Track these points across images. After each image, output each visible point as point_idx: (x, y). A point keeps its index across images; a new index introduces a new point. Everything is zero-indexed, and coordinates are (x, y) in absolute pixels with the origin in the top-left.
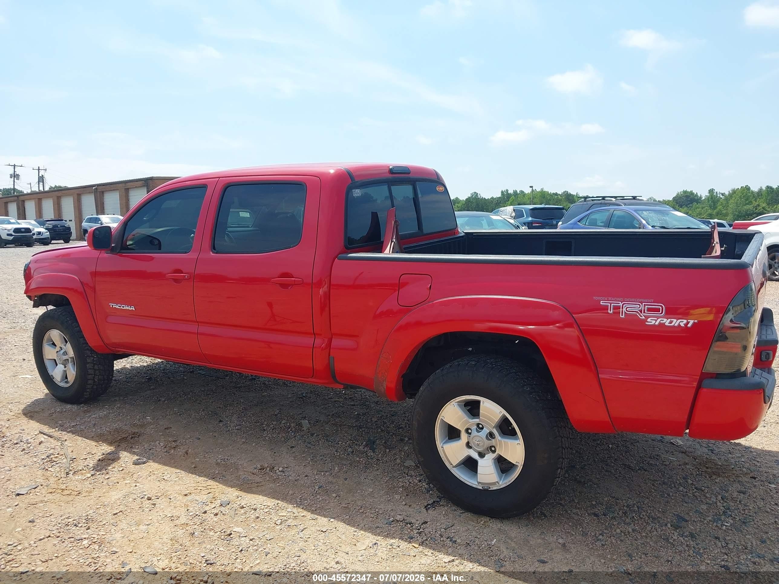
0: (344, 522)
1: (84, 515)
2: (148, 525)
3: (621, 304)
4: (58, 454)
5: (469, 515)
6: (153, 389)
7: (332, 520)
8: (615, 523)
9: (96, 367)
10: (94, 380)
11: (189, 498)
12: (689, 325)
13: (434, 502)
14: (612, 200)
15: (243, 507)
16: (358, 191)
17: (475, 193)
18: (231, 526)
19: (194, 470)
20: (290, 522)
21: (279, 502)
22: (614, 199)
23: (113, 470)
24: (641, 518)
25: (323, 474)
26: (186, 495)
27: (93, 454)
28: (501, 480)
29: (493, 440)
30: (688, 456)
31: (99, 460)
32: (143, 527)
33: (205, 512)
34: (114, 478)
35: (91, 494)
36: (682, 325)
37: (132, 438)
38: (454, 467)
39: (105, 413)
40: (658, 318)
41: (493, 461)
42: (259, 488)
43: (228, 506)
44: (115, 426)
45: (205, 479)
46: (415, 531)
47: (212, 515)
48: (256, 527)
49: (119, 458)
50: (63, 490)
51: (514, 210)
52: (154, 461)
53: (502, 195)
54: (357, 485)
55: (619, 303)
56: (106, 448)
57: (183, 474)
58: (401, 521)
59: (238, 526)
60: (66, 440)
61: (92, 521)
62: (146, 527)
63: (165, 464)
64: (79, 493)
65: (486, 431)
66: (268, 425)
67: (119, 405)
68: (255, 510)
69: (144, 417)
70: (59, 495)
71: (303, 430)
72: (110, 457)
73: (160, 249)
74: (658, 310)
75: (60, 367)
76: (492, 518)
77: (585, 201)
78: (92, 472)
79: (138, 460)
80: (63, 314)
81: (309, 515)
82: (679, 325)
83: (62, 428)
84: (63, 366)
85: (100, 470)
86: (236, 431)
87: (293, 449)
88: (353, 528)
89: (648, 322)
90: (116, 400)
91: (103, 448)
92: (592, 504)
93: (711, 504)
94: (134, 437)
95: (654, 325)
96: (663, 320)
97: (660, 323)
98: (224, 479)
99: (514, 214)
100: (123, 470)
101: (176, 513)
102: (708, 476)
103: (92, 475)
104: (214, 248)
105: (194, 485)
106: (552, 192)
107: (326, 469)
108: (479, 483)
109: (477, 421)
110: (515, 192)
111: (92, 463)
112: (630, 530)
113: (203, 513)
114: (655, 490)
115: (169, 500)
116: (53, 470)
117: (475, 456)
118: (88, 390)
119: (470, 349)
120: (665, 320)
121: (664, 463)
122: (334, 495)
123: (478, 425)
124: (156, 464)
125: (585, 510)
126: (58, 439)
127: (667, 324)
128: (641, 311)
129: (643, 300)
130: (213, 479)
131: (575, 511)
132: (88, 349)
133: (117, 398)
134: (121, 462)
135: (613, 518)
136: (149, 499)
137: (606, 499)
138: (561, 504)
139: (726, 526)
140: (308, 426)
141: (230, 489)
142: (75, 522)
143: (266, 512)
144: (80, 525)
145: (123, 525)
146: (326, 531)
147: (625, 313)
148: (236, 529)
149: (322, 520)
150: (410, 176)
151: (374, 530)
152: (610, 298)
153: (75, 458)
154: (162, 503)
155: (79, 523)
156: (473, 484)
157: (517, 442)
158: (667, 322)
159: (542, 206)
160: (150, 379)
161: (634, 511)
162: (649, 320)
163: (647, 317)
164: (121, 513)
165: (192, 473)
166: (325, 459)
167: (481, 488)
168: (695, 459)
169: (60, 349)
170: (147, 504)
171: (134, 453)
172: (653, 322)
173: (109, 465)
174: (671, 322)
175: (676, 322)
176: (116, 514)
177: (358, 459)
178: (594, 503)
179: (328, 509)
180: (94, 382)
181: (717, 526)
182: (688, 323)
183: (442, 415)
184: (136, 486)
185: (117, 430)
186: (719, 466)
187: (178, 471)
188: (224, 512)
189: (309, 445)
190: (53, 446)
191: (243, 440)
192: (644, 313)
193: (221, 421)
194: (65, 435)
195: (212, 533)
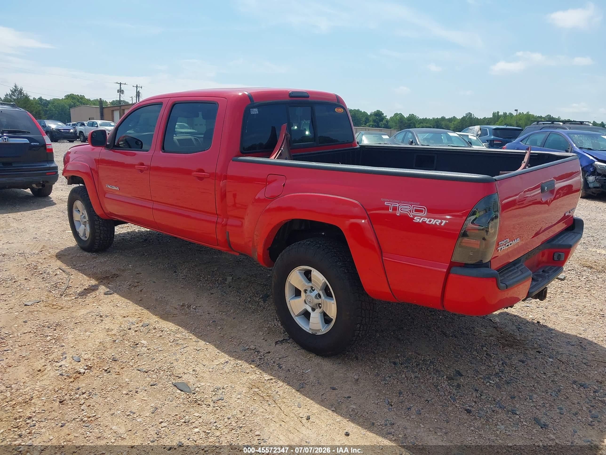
0: (215, 346)
1: (57, 322)
2: (92, 332)
3: (398, 205)
4: (62, 283)
5: (303, 351)
6: (144, 247)
7: (208, 343)
8: (405, 371)
9: (101, 228)
10: (100, 236)
11: (125, 319)
12: (442, 224)
13: (284, 340)
14: (560, 124)
15: (155, 329)
16: (256, 110)
17: (470, 113)
18: (141, 339)
19: (139, 302)
20: (180, 342)
21: (180, 328)
22: (561, 124)
23: (90, 296)
24: (428, 370)
25: (221, 313)
26: (124, 317)
27: (83, 285)
28: (323, 328)
29: (320, 299)
30: (497, 330)
31: (85, 289)
32: (88, 333)
33: (130, 329)
34: (88, 301)
35: (68, 310)
36: (438, 223)
37: (112, 277)
38: (296, 316)
39: (105, 260)
40: (422, 217)
41: (320, 314)
42: (173, 318)
43: (146, 327)
44: (107, 269)
45: (143, 308)
46: (258, 357)
47: (133, 331)
48: (156, 342)
49: (97, 289)
50: (53, 305)
51: (480, 129)
52: (118, 294)
53: (493, 116)
54: (239, 323)
55: (397, 204)
56: (93, 282)
57: (130, 303)
58: (253, 350)
59: (145, 340)
60: (72, 275)
61: (60, 326)
62: (90, 333)
63: (123, 296)
64: (62, 308)
65: (316, 292)
66: (204, 278)
67: (116, 256)
68: (162, 331)
69: (128, 265)
70: (49, 308)
71: (226, 283)
72: (93, 288)
73: (142, 148)
74: (422, 211)
75: (83, 226)
76: (318, 355)
77: (537, 124)
78: (76, 296)
79: (107, 291)
80: (83, 190)
81: (194, 338)
82: (436, 223)
83: (74, 267)
84: (84, 226)
85: (82, 296)
86: (181, 279)
87: (212, 295)
88: (218, 350)
89: (414, 220)
90: (116, 252)
91: (92, 282)
92: (398, 355)
93: (490, 367)
94: (114, 277)
95: (418, 223)
96: (425, 219)
97: (423, 222)
98: (155, 309)
99: (480, 133)
100: (96, 297)
101: (112, 327)
102: (501, 347)
103: (76, 298)
104: (163, 149)
105: (133, 311)
106: (537, 116)
107: (224, 311)
108: (310, 329)
109: (310, 285)
110: (505, 114)
111: (79, 290)
112: (413, 376)
113: (128, 329)
114: (454, 352)
115: (112, 319)
116: (54, 293)
117: (310, 310)
118: (97, 243)
119: (323, 234)
120: (426, 219)
121: (475, 334)
122: (219, 328)
123: (312, 287)
124: (118, 296)
125: (389, 359)
126: (68, 274)
127: (427, 222)
128: (410, 211)
129: (412, 203)
130: (148, 309)
131: (381, 358)
132: (96, 216)
133: (118, 251)
134: (97, 292)
135: (407, 367)
136: (101, 316)
137: (410, 353)
138: (374, 353)
139: (490, 383)
140: (231, 281)
141: (154, 317)
142: (49, 325)
143: (168, 334)
144: (51, 327)
145: (76, 330)
146: (199, 350)
147: (400, 212)
148: (143, 342)
149: (202, 343)
150: (309, 99)
151: (230, 353)
152: (391, 200)
153: (71, 287)
154: (107, 321)
155: (51, 326)
156: (307, 329)
157: (332, 302)
158: (427, 220)
159: (504, 127)
160: (146, 240)
161: (426, 364)
162: (415, 218)
163: (414, 216)
164: (80, 323)
165: (136, 304)
166: (229, 304)
167: (311, 332)
168: (501, 333)
169: (82, 214)
170: (98, 319)
171: (109, 287)
172: (418, 220)
173: (89, 293)
174: (430, 221)
175: (433, 222)
176: (77, 323)
177: (251, 306)
178: (399, 355)
179: (210, 336)
180: (101, 238)
181: (483, 382)
182: (442, 222)
183: (290, 278)
184: (98, 308)
185: (106, 272)
186: (517, 341)
187: (129, 301)
188: (141, 330)
189: (224, 294)
190: (62, 278)
191: (182, 286)
192: (413, 213)
193: (175, 272)
194: (74, 272)
195: (126, 342)
